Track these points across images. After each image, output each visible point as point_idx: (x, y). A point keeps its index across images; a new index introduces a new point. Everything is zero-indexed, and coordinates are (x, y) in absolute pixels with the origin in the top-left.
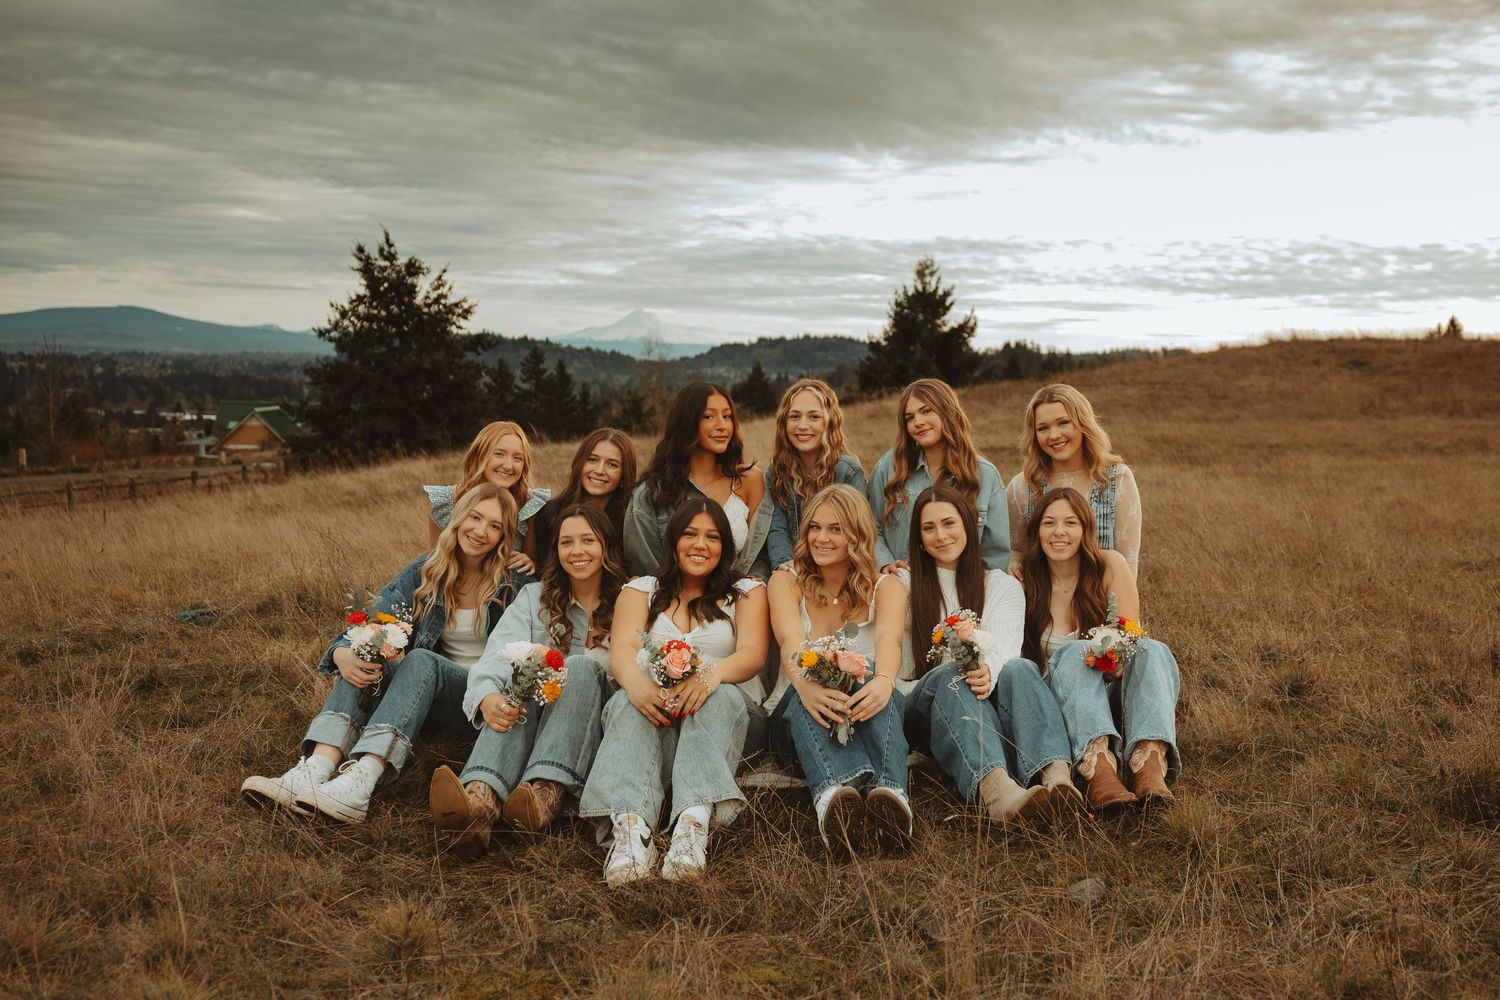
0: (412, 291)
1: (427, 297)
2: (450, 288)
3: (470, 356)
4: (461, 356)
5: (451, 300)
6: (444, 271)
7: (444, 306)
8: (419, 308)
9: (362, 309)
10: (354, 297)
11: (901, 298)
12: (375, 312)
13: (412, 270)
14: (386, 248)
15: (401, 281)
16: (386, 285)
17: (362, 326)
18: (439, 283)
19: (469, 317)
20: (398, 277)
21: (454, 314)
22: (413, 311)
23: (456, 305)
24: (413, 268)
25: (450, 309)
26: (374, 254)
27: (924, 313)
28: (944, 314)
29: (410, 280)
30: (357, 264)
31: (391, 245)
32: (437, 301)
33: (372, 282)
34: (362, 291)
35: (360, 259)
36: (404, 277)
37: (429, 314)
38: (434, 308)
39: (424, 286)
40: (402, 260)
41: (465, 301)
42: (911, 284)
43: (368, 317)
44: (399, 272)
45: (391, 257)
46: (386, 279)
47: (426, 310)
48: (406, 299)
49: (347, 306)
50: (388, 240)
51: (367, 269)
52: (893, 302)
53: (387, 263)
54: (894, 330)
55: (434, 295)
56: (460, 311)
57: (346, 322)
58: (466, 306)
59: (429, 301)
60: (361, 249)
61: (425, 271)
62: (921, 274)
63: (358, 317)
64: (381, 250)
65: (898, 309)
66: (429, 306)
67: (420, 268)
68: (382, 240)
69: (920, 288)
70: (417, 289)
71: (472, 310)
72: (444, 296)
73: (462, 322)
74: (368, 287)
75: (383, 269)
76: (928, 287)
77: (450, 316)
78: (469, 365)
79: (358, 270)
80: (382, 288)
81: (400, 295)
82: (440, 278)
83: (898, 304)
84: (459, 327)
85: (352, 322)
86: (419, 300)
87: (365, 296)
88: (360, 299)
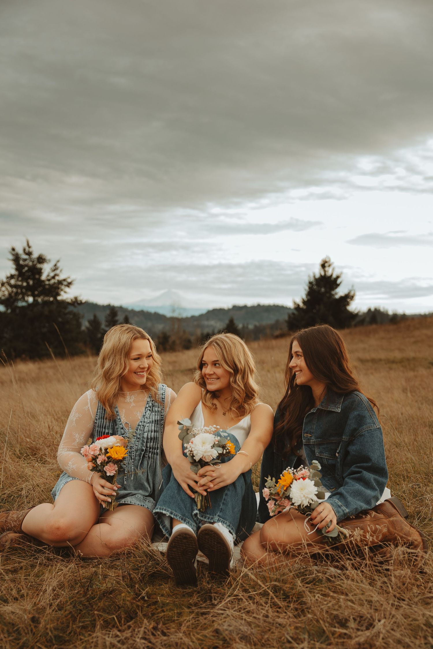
0: (39, 272)
1: (48, 276)
2: (61, 271)
3: (71, 308)
4: (66, 308)
5: (61, 277)
6: (58, 261)
7: (58, 280)
8: (43, 281)
9: (13, 282)
10: (9, 275)
11: (312, 279)
12: (20, 283)
13: (41, 261)
14: (27, 249)
15: (34, 266)
16: (26, 269)
17: (12, 291)
18: (55, 268)
19: (71, 286)
20: (33, 264)
21: (62, 284)
22: (39, 283)
23: (64, 280)
24: (41, 259)
25: (60, 282)
26: (20, 251)
27: (325, 287)
28: (336, 288)
29: (39, 266)
30: (11, 257)
31: (29, 247)
32: (54, 277)
33: (19, 267)
34: (14, 272)
35: (13, 255)
36: (36, 264)
37: (49, 285)
38: (52, 281)
39: (46, 270)
40: (35, 255)
41: (69, 278)
42: (318, 272)
43: (15, 286)
44: (33, 262)
45: (29, 254)
46: (26, 266)
47: (47, 283)
48: (37, 276)
49: (5, 280)
50: (28, 245)
51: (16, 259)
52: (307, 282)
53: (26, 257)
54: (309, 297)
55: (52, 274)
56: (65, 283)
57: (3, 289)
58: (69, 280)
59: (49, 278)
60: (13, 249)
61: (47, 261)
62: (323, 266)
63: (12, 286)
64: (24, 250)
65: (311, 286)
66: (49, 280)
67: (45, 259)
68: (25, 245)
69: (323, 274)
70: (43, 271)
71: (73, 283)
72: (56, 275)
73: (67, 289)
74: (17, 269)
75: (25, 260)
76: (326, 273)
77: (60, 286)
78: (70, 313)
79: (10, 260)
80: (24, 270)
81: (34, 274)
82: (55, 265)
83: (310, 283)
84: (65, 292)
85: (7, 289)
86: (44, 277)
87: (15, 275)
88: (12, 277)
